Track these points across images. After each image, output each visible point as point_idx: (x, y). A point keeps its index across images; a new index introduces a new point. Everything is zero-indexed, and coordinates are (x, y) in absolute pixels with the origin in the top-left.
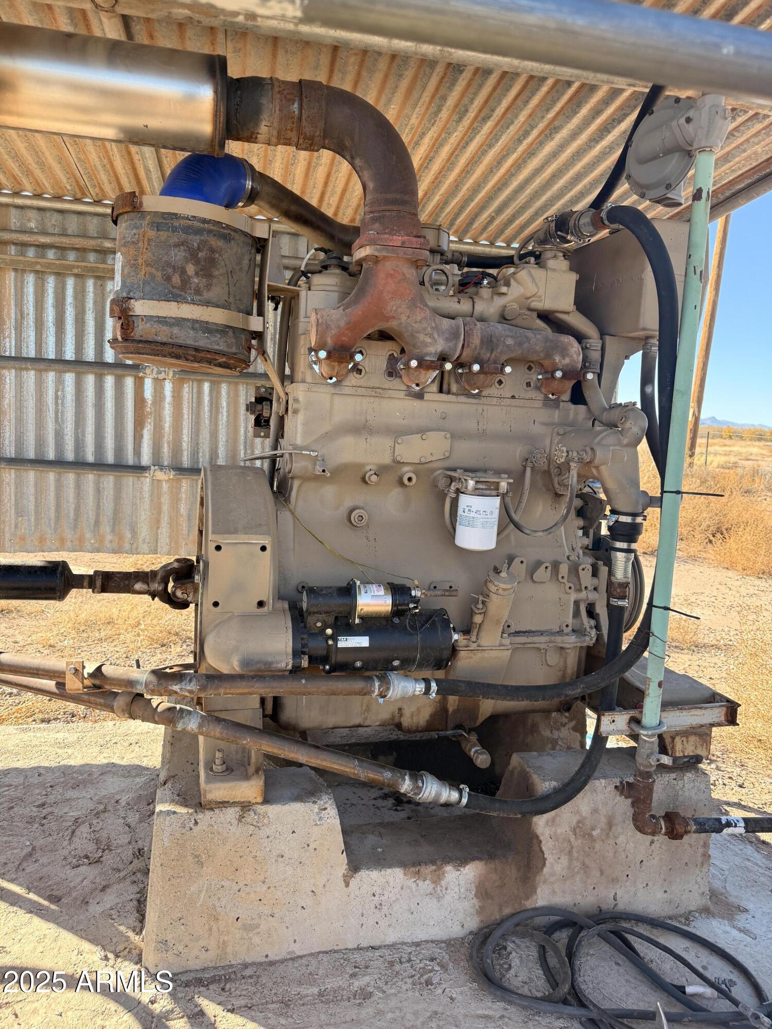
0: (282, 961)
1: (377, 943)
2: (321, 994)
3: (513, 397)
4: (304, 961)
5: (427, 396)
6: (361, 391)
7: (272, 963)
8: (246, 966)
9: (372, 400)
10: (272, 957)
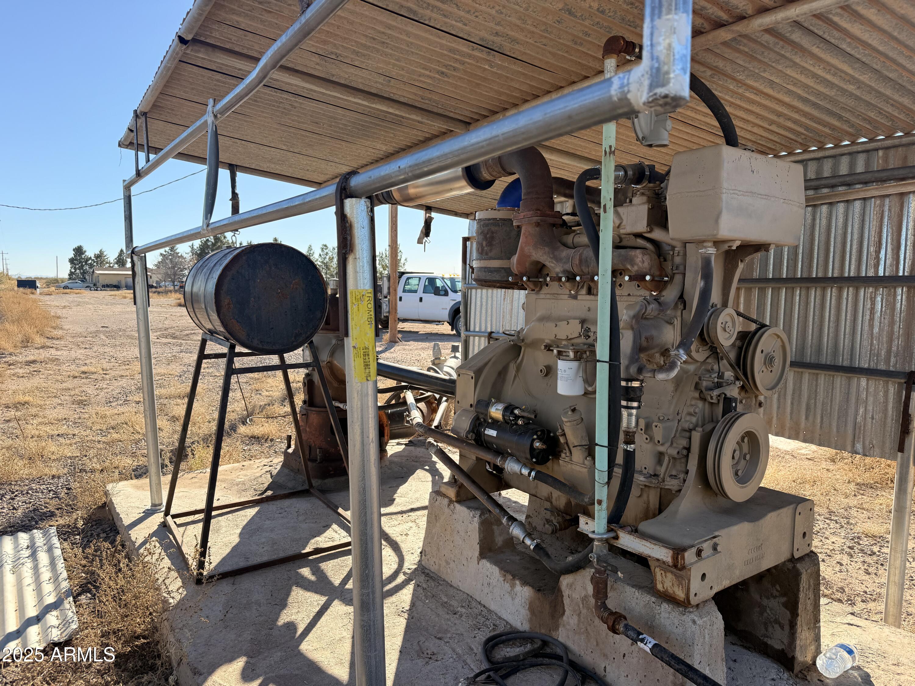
0: (454, 588)
1: (487, 606)
2: (446, 603)
3: (629, 295)
4: (459, 592)
5: (579, 297)
6: (548, 296)
7: (451, 586)
8: (444, 580)
9: (554, 301)
10: (453, 584)
